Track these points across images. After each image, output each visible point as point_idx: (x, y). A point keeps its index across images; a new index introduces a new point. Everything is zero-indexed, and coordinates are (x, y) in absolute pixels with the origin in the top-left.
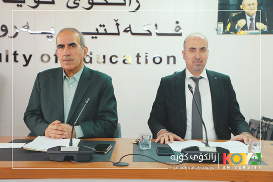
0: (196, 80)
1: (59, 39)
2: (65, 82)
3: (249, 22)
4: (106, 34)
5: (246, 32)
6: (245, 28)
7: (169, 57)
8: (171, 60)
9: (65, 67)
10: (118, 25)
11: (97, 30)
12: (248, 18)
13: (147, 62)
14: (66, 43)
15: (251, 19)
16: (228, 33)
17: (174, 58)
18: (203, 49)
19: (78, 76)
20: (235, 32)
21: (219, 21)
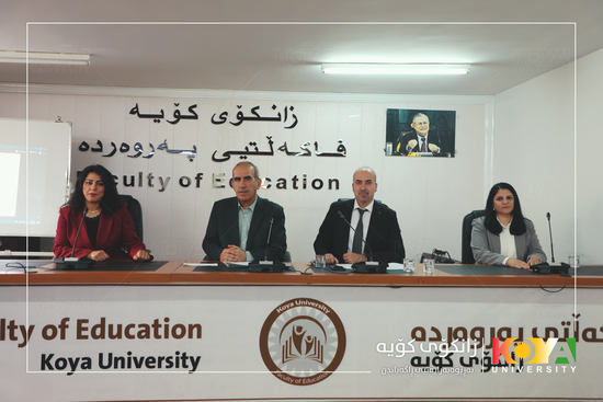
0: (362, 212)
1: (236, 172)
2: (240, 213)
3: (421, 143)
4: (257, 153)
5: (418, 153)
6: (416, 149)
7: (330, 181)
8: (334, 184)
9: (241, 198)
10: (271, 143)
11: (247, 148)
12: (420, 138)
13: (305, 187)
14: (243, 175)
15: (423, 140)
16: (398, 154)
17: (337, 181)
18: (369, 182)
19: (252, 207)
20: (406, 153)
21: (388, 141)
